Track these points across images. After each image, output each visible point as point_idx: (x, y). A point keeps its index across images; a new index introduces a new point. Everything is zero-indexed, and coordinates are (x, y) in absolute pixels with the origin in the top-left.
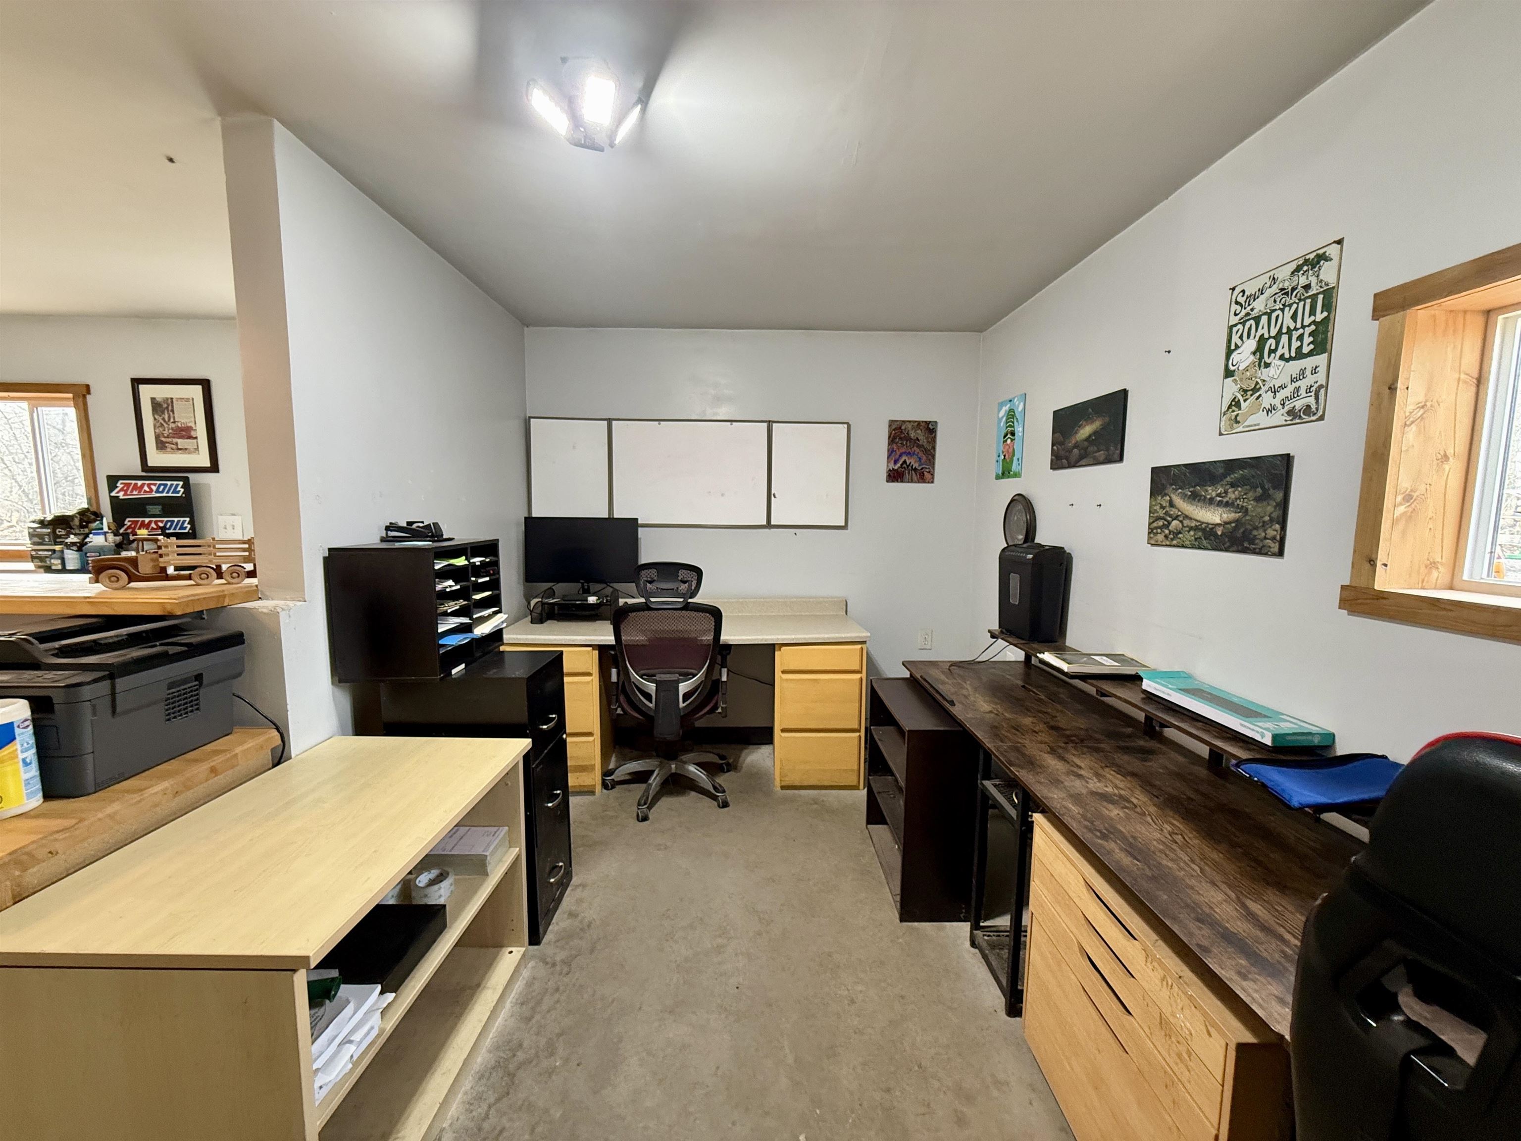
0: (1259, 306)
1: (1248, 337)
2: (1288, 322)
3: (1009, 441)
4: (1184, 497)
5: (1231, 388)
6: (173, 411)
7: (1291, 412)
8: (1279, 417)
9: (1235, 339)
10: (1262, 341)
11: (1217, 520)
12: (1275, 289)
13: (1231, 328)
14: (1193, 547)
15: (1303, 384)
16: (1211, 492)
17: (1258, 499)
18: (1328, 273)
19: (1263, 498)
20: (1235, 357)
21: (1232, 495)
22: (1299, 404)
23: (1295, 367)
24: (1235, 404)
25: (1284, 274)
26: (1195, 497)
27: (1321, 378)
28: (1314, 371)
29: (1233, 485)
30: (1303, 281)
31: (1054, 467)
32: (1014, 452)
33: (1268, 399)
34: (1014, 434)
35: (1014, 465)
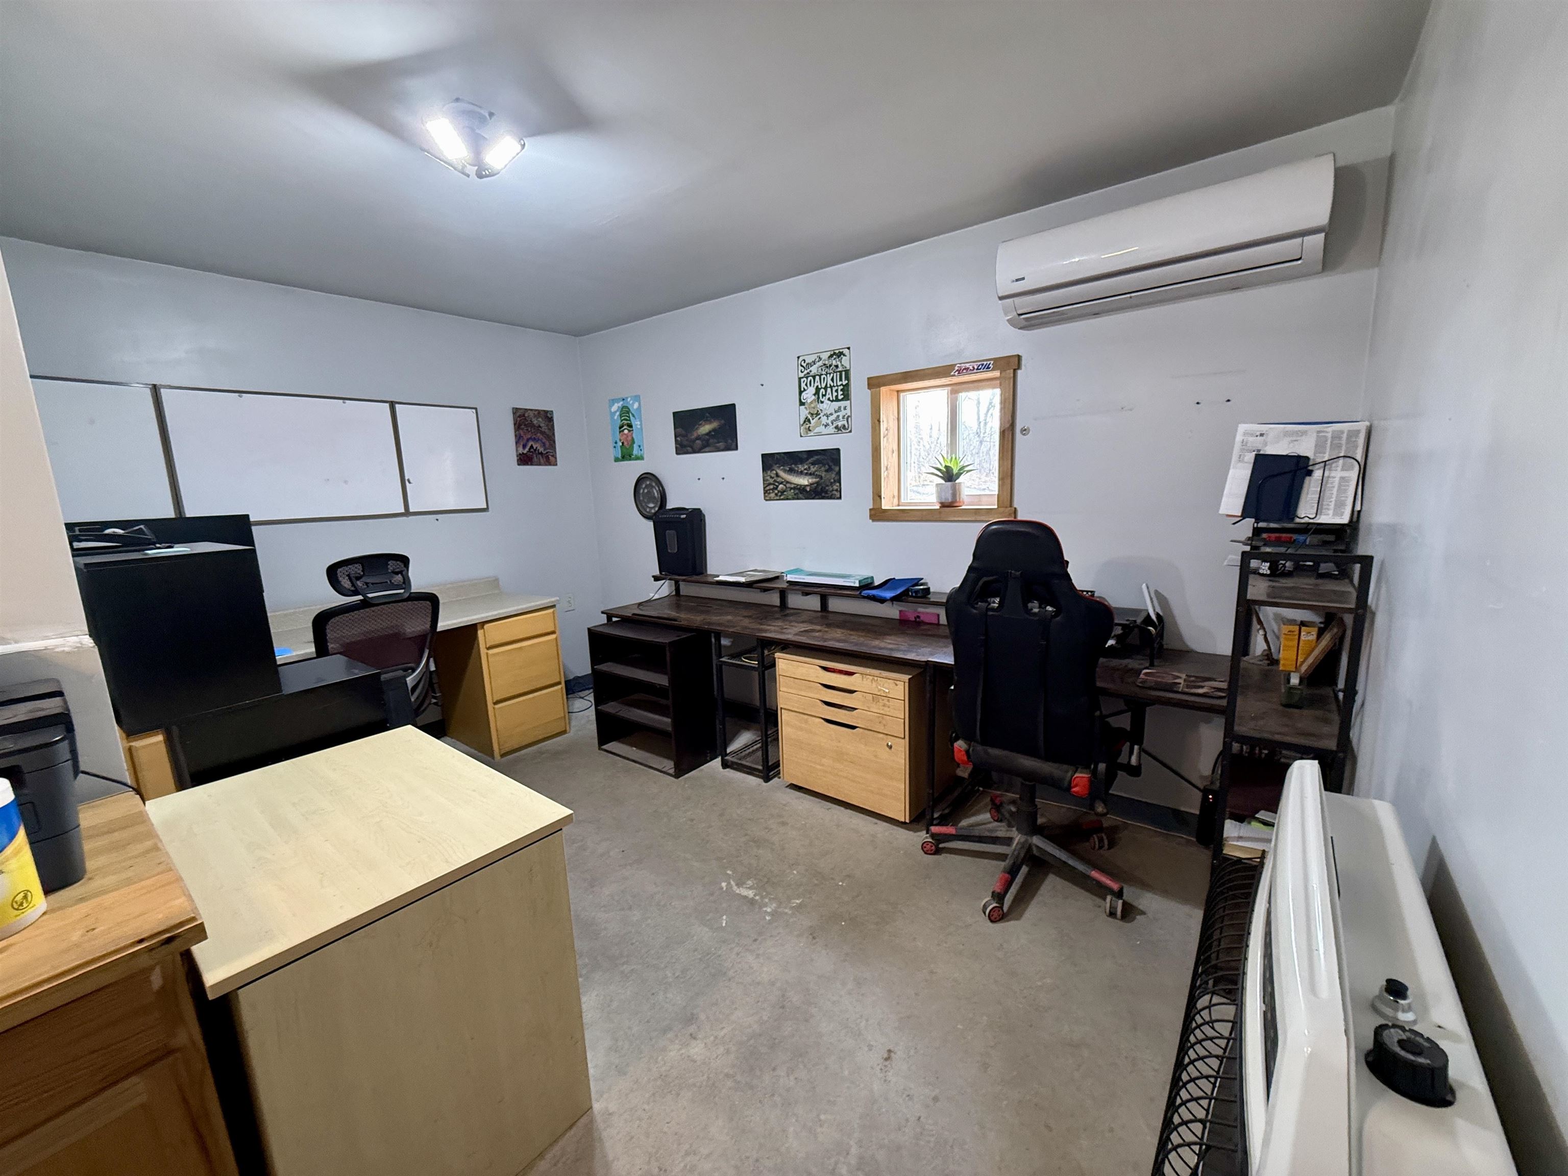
0: (814, 370)
1: (810, 385)
2: (830, 382)
3: (626, 431)
4: (785, 471)
5: (804, 412)
7: (837, 427)
8: (831, 429)
9: (803, 385)
10: (818, 390)
11: (806, 483)
12: (820, 363)
13: (800, 379)
14: (794, 499)
15: (841, 414)
16: (801, 468)
17: (827, 471)
18: (845, 360)
19: (829, 470)
21: (813, 469)
22: (840, 424)
23: (836, 405)
24: (807, 420)
25: (825, 356)
26: (791, 471)
27: (848, 412)
28: (845, 408)
29: (813, 464)
30: (834, 363)
31: (678, 452)
32: (633, 442)
33: (824, 420)
34: (630, 426)
35: (635, 452)
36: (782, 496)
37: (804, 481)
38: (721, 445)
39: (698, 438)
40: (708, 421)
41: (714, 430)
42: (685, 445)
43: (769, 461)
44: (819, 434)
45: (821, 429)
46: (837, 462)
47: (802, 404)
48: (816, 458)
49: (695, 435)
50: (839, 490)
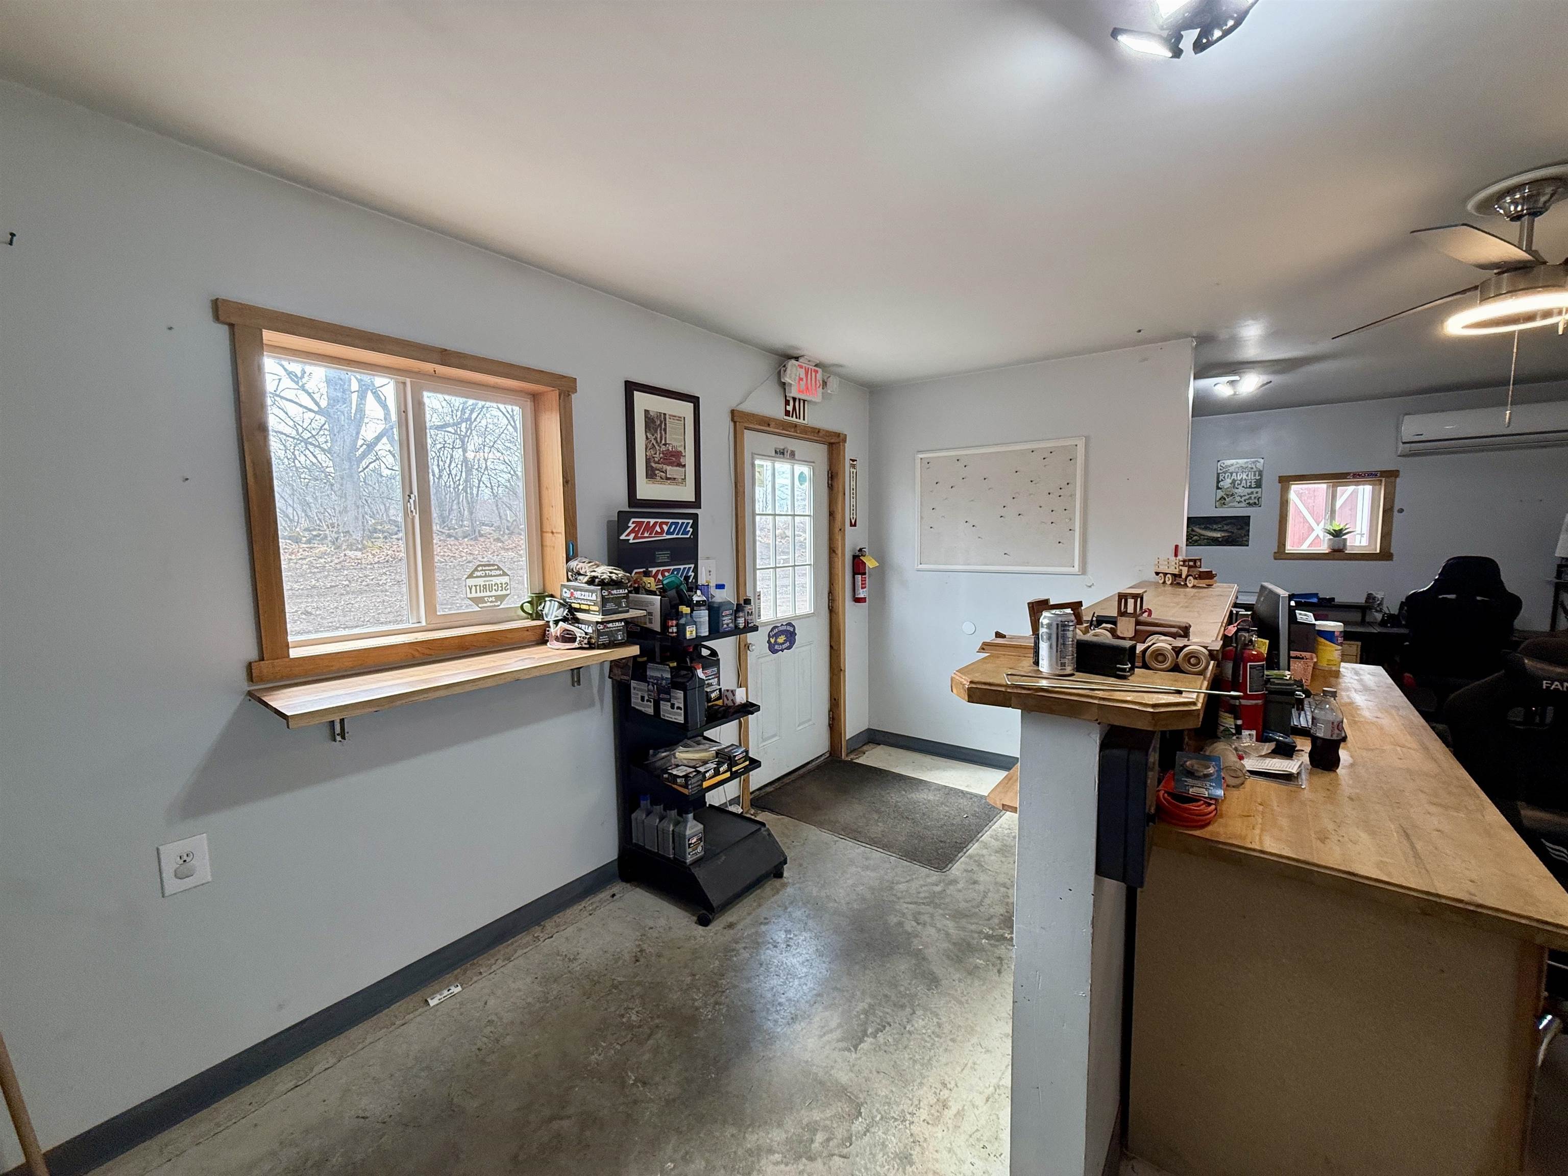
0: (1232, 469)
1: (1228, 478)
2: (1245, 477)
5: (1220, 493)
6: (665, 430)
8: (1244, 505)
9: (1221, 478)
10: (1234, 481)
11: (1219, 536)
12: (1238, 466)
13: (1219, 474)
14: (1208, 545)
15: (1253, 496)
16: (1215, 526)
17: (1237, 529)
18: (1258, 466)
19: (1242, 528)
20: (1222, 483)
21: (1226, 528)
22: (1251, 502)
23: (1249, 490)
24: (1222, 498)
26: (1206, 528)
27: (1259, 495)
28: (1257, 493)
29: (1227, 524)
30: (1250, 466)
33: (1238, 499)
43: (1194, 522)
44: (1233, 507)
45: (1236, 504)
46: (1247, 524)
47: (1218, 488)
48: (1229, 521)
50: (1248, 541)
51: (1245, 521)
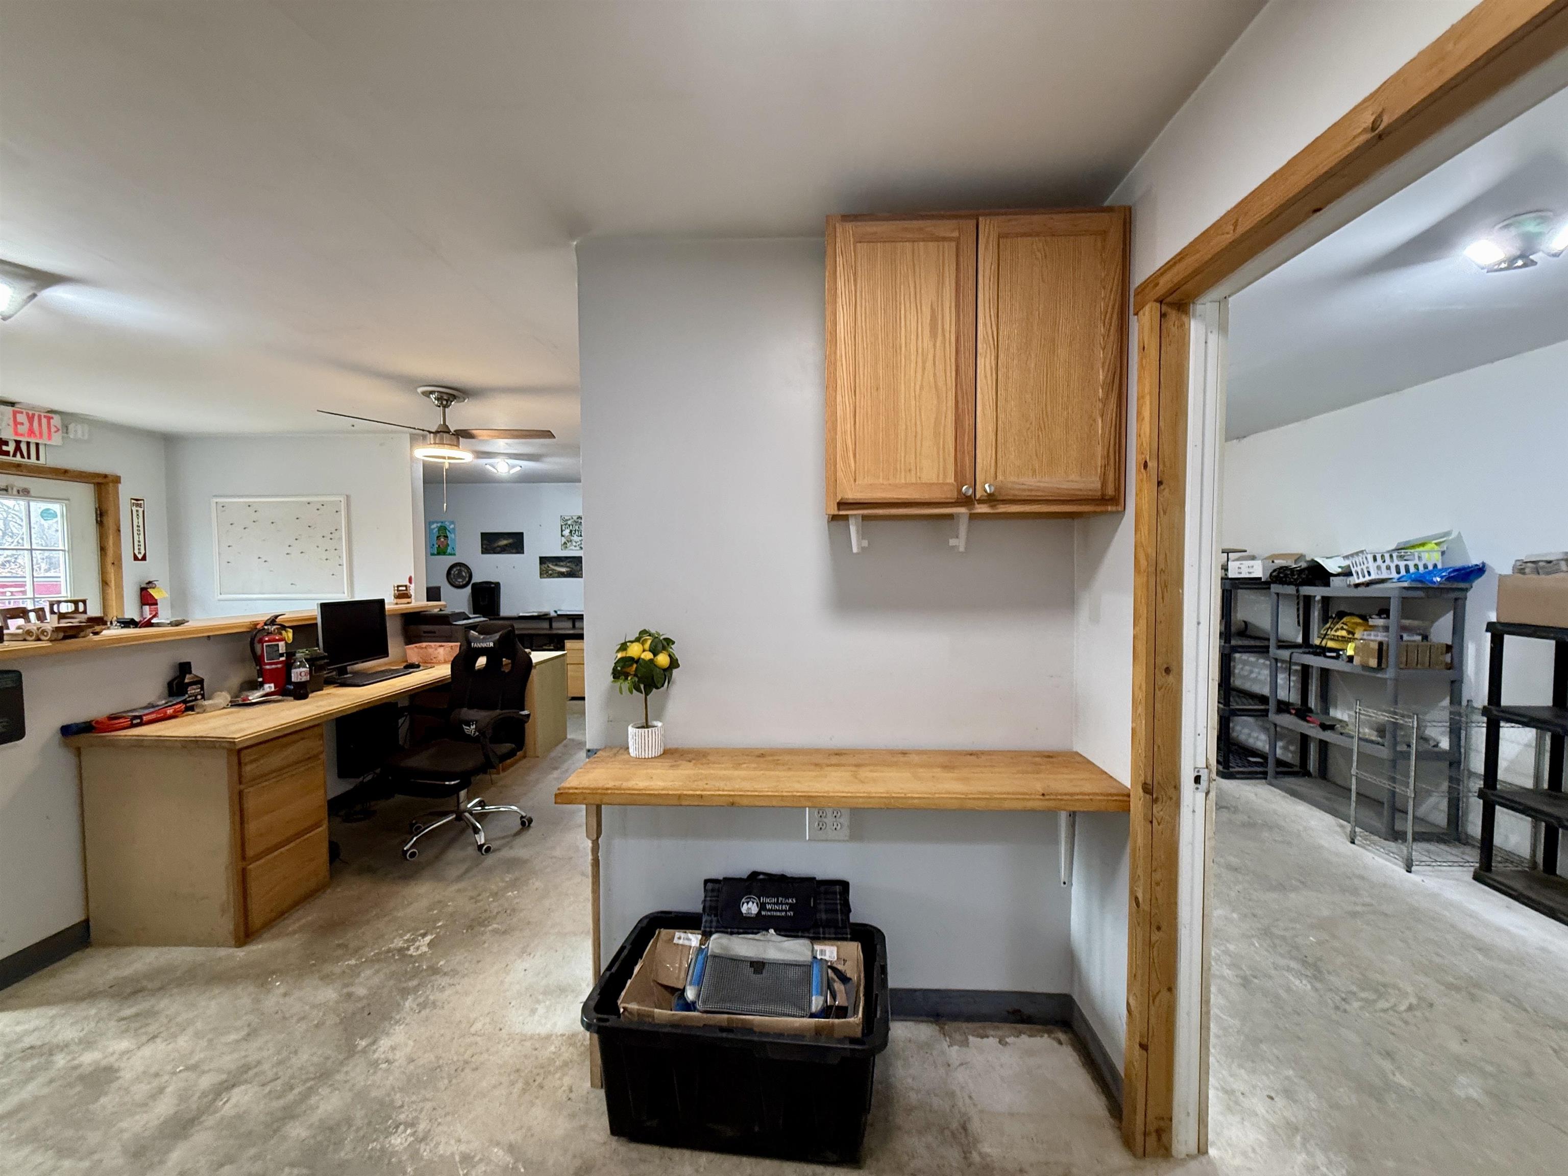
0: (569, 522)
1: (567, 529)
2: (577, 528)
3: (442, 540)
4: (552, 565)
5: (564, 540)
7: (580, 548)
8: (578, 548)
9: (563, 528)
10: (571, 531)
12: (572, 520)
13: (562, 526)
14: (557, 577)
16: (562, 564)
17: (575, 566)
20: (564, 533)
21: (568, 564)
22: (582, 546)
23: (580, 538)
24: (565, 543)
25: (575, 518)
26: (556, 565)
29: (568, 562)
30: (580, 521)
31: (483, 553)
32: (448, 545)
33: (574, 544)
34: (446, 537)
35: (449, 550)
36: (551, 576)
37: (563, 570)
38: (514, 551)
39: (498, 546)
40: (505, 539)
41: (510, 544)
42: (486, 550)
43: (543, 560)
44: (572, 550)
45: (573, 548)
46: (581, 562)
48: (570, 560)
49: (496, 545)
50: (582, 574)
51: (578, 560)
